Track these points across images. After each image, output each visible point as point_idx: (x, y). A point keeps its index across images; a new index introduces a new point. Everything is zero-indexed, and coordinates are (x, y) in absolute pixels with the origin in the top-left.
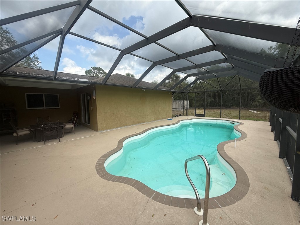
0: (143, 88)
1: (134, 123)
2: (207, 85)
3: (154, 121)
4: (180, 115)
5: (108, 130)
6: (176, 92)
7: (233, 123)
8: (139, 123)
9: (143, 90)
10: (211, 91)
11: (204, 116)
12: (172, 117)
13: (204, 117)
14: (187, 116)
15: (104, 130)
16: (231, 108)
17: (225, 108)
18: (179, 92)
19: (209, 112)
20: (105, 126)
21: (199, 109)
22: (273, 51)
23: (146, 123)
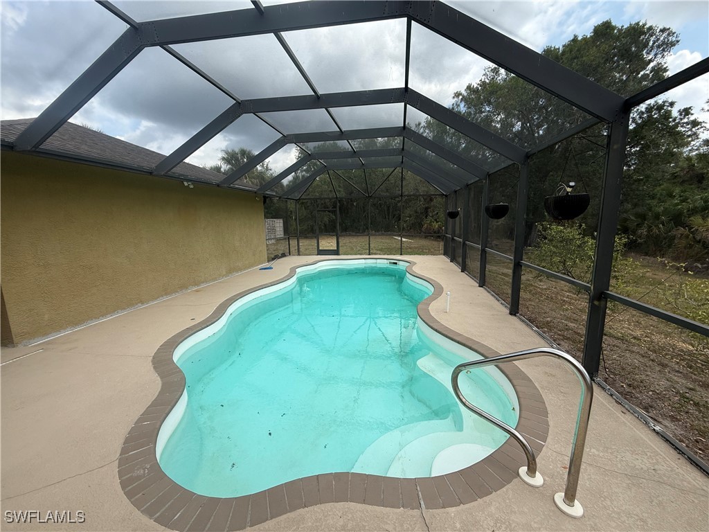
0: (188, 180)
1: (167, 291)
2: (320, 183)
3: (226, 275)
4: (284, 255)
5: (64, 329)
6: (272, 195)
7: (396, 263)
8: (183, 287)
9: (186, 184)
10: (329, 198)
11: (336, 252)
12: (268, 261)
13: (338, 254)
14: (299, 255)
15: (46, 334)
16: (365, 234)
17: (354, 234)
18: (280, 198)
19: (329, 243)
20: (46, 317)
21: (306, 237)
22: (422, 130)
23: (203, 286)
